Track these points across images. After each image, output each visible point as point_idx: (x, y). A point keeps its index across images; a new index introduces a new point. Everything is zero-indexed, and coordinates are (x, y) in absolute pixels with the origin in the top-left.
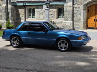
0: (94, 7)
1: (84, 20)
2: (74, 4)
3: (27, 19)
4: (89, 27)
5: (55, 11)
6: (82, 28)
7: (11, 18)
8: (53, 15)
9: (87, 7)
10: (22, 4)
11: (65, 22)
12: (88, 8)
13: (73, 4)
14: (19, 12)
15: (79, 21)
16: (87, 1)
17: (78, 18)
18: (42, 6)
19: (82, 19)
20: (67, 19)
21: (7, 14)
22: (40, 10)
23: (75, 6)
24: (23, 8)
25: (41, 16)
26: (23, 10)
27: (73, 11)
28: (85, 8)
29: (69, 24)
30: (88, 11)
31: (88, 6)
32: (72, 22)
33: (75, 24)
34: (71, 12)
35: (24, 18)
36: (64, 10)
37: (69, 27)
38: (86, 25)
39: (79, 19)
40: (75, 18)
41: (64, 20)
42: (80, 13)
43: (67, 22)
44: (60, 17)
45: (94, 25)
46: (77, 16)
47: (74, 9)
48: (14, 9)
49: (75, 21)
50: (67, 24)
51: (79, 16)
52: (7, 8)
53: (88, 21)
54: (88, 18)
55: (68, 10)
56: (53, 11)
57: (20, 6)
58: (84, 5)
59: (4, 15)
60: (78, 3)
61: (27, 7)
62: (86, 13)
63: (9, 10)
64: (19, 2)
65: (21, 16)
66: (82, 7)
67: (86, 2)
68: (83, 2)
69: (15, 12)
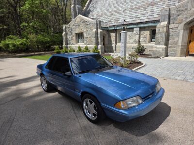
1: (184, 45)
2: (171, 23)
3: (118, 44)
4: (190, 53)
5: (148, 33)
6: (179, 55)
7: (101, 43)
8: (144, 39)
9: (189, 26)
10: (113, 28)
11: (156, 47)
12: (192, 27)
13: (169, 23)
14: (110, 37)
18: (133, 28)
19: (180, 43)
20: (158, 44)
21: (97, 39)
22: (130, 33)
23: (171, 26)
24: (114, 33)
25: (131, 40)
26: (115, 34)
27: (168, 32)
28: (186, 28)
29: (161, 50)
30: (191, 31)
31: (191, 25)
32: (164, 47)
33: (169, 49)
34: (164, 35)
35: (115, 42)
36: (156, 32)
38: (185, 50)
39: (176, 43)
40: (170, 42)
41: (156, 45)
42: (178, 35)
43: (158, 46)
44: (153, 40)
46: (173, 39)
47: (170, 30)
48: (106, 34)
49: (169, 45)
50: (158, 50)
51: (176, 39)
52: (97, 33)
53: (190, 45)
54: (190, 42)
55: (160, 31)
56: (145, 33)
57: (112, 30)
58: (185, 25)
59: (94, 40)
60: (176, 22)
61: (118, 31)
62: (187, 35)
63: (99, 35)
64: (110, 26)
65: (112, 40)
66: (181, 26)
67: (188, 20)
68: (183, 20)
69: (107, 36)
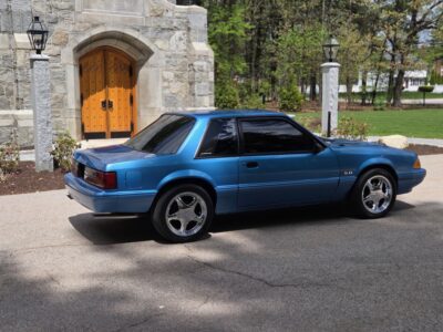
0: (99, 57)
15: (61, 110)
16: (84, 34)
17: (57, 97)
30: (80, 71)
31: (83, 52)
37: (31, 136)
45: (103, 121)
68: (71, 37)
